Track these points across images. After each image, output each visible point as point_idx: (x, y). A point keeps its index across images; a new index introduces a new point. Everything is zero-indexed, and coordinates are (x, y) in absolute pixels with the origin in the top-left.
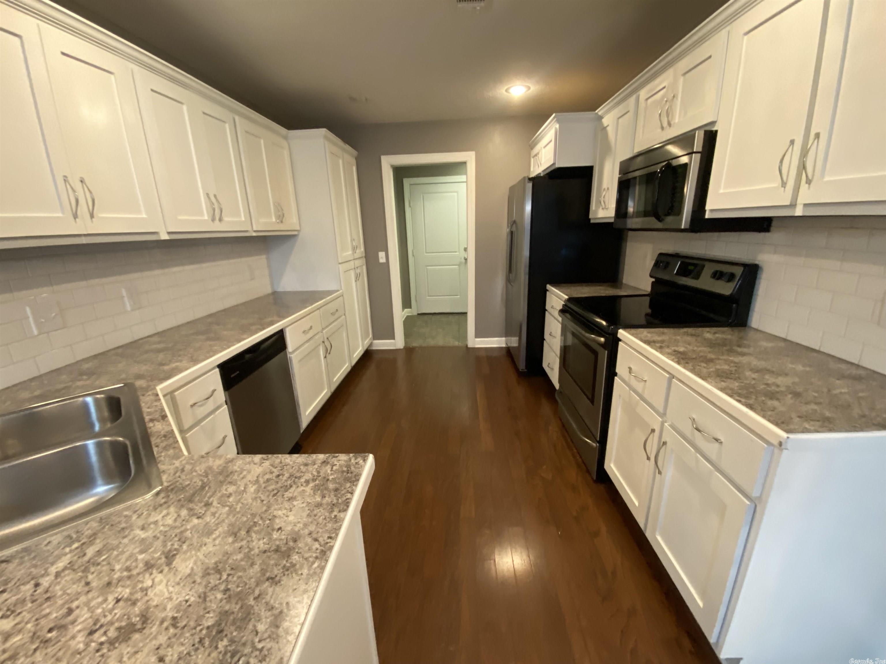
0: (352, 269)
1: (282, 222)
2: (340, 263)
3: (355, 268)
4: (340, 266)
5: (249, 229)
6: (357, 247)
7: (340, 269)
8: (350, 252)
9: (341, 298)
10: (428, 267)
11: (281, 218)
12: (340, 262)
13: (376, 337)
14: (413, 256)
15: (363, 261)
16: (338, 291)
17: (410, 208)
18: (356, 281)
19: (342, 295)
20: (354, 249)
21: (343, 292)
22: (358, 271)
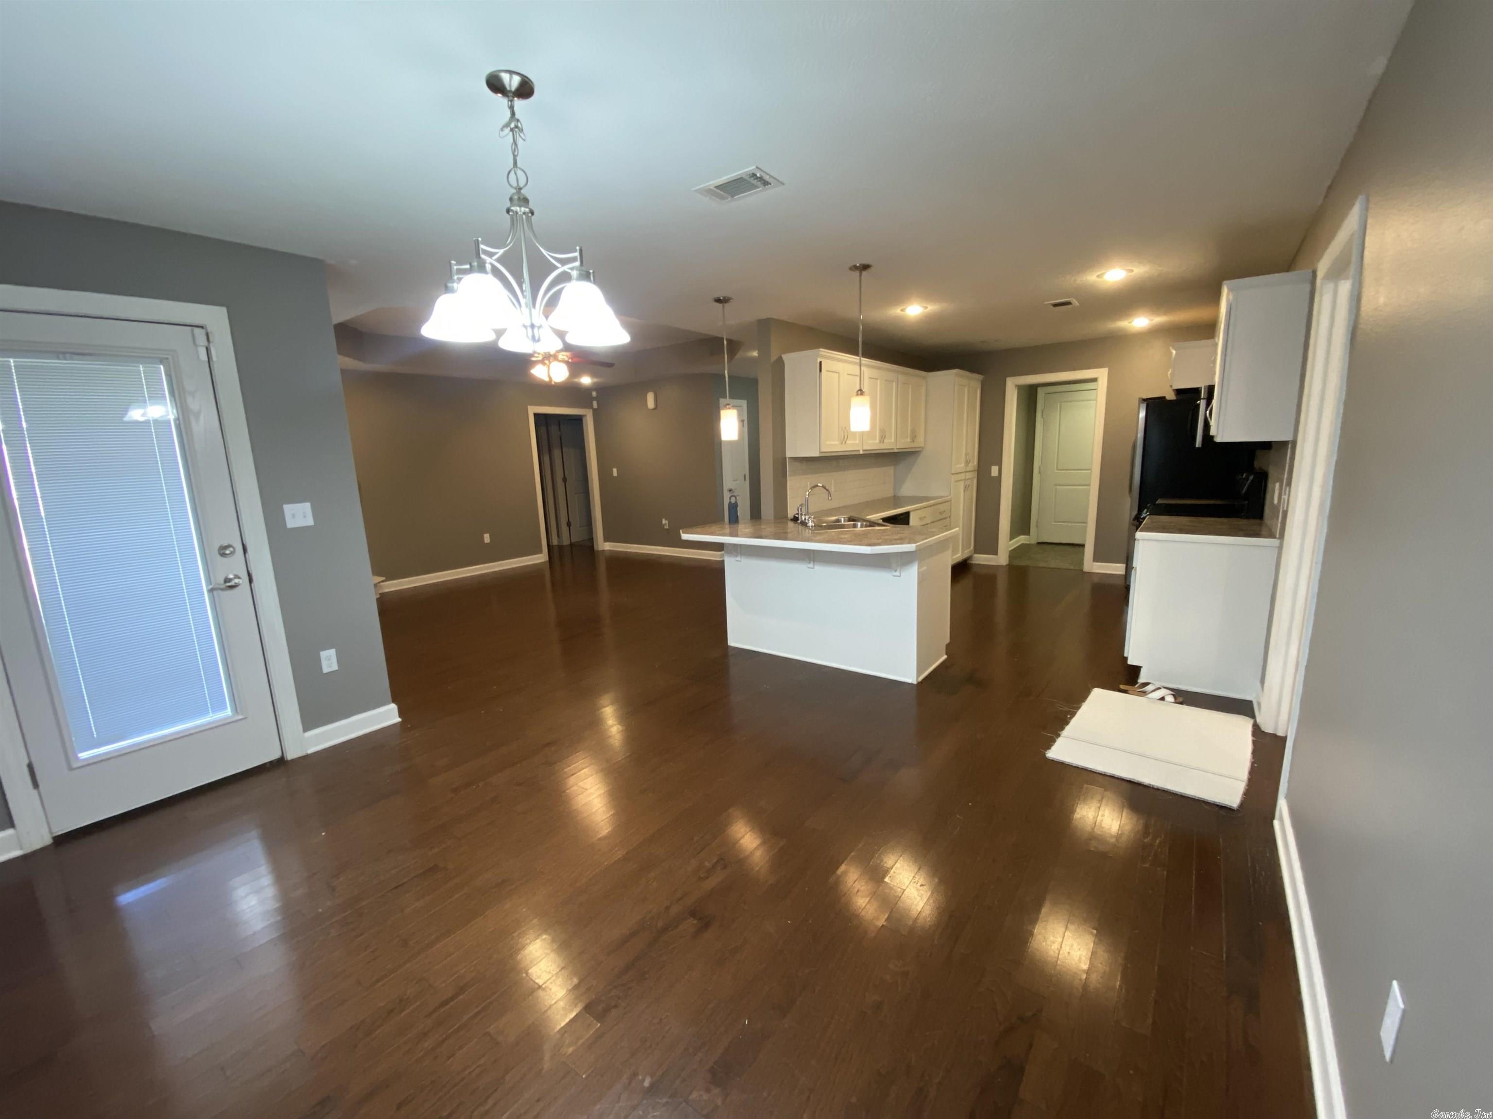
0: (962, 480)
1: (913, 441)
2: (953, 474)
3: (965, 480)
4: (952, 476)
5: (894, 447)
6: (970, 461)
7: (952, 479)
8: (963, 465)
9: (949, 503)
10: (1058, 487)
11: (914, 438)
12: (953, 472)
13: (977, 550)
14: (1040, 473)
15: (976, 474)
16: (947, 496)
17: (1042, 420)
18: (964, 491)
19: (951, 501)
20: (967, 463)
21: (951, 498)
22: (968, 483)
